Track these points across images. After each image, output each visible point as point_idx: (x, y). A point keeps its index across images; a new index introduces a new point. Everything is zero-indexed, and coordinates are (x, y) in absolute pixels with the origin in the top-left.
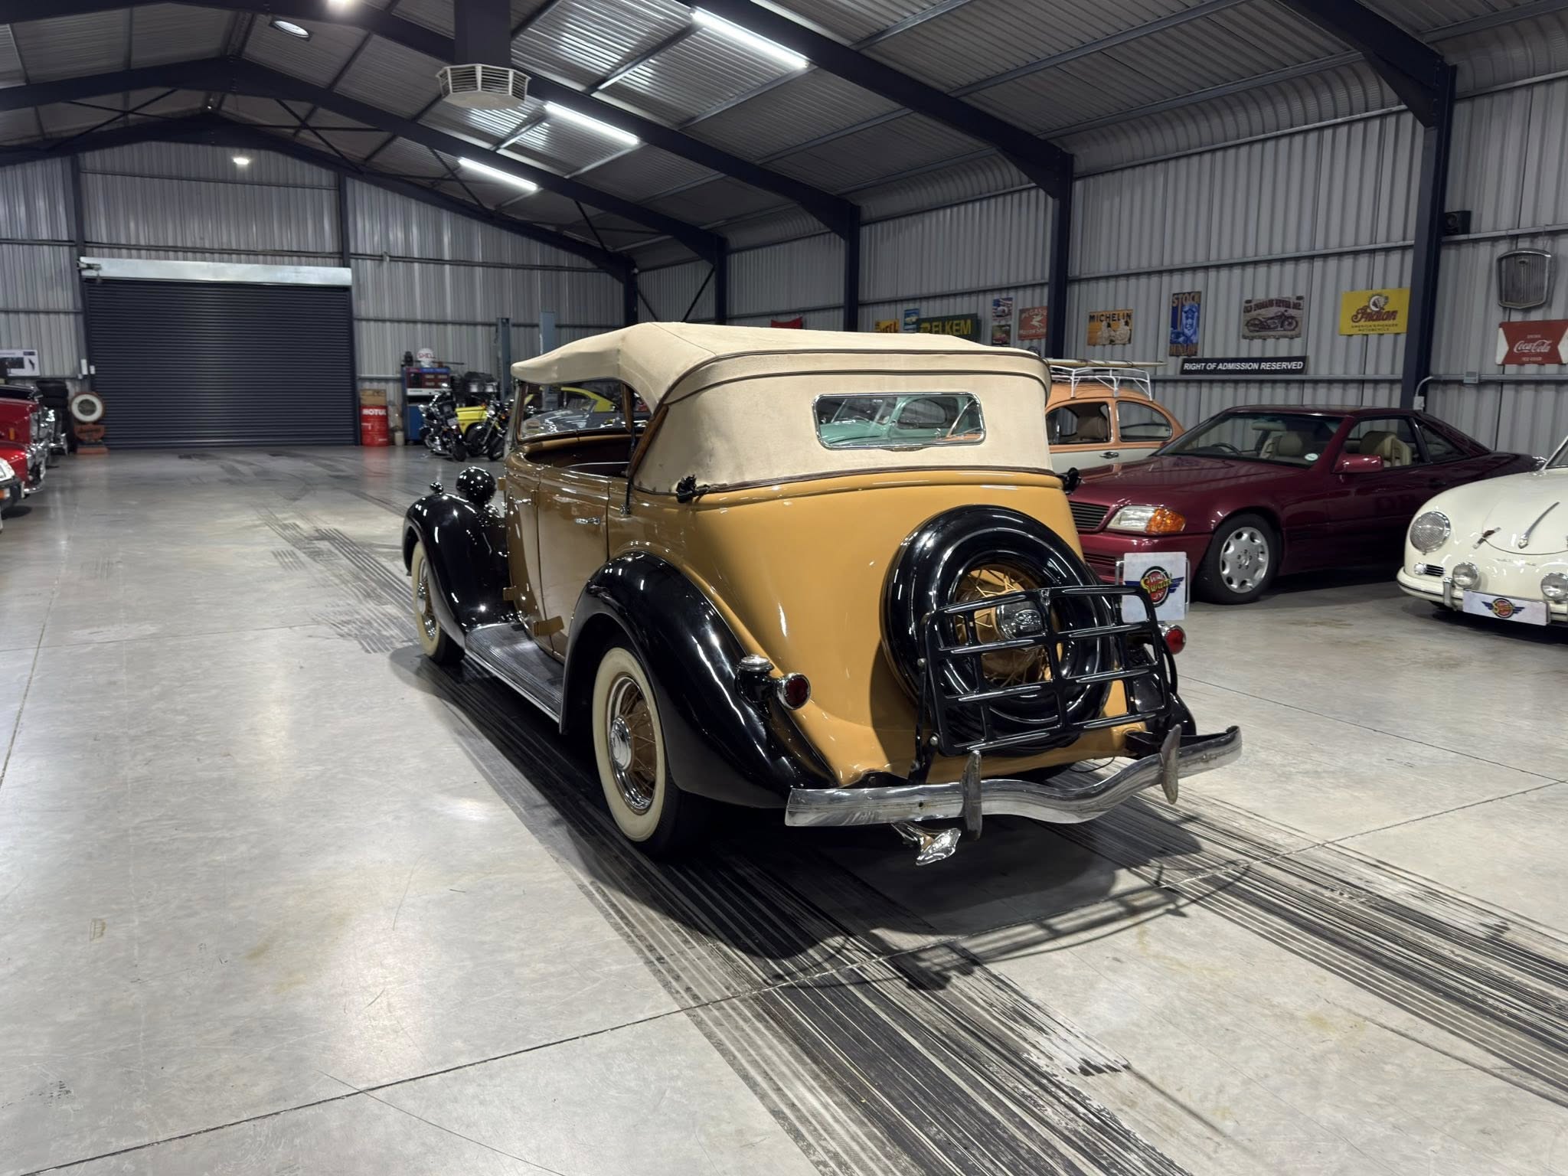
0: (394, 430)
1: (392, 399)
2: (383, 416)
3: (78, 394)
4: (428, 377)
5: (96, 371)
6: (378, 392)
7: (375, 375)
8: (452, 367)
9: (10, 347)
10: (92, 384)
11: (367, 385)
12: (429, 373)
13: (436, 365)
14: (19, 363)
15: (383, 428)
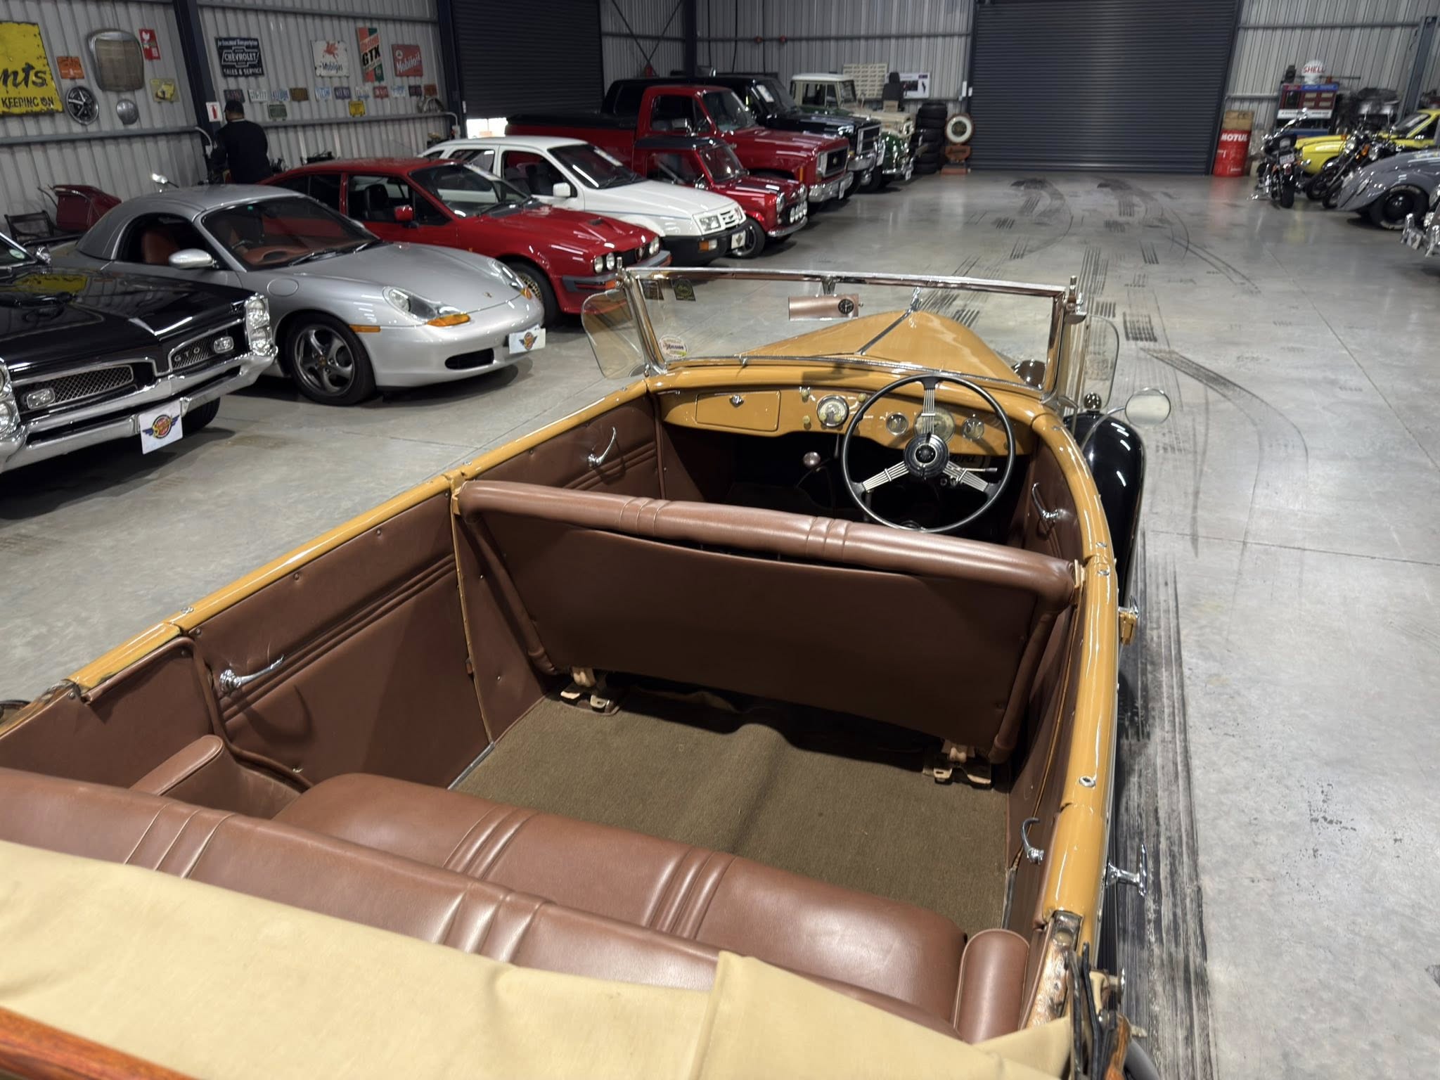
0: (1254, 158)
1: (1262, 121)
2: (1243, 142)
3: (954, 116)
4: (1308, 96)
5: (973, 92)
6: (1243, 114)
7: (1248, 94)
8: (1345, 83)
9: (911, 71)
10: (968, 106)
11: (1237, 106)
12: (1311, 91)
13: (1324, 81)
14: (913, 86)
15: (1238, 156)
